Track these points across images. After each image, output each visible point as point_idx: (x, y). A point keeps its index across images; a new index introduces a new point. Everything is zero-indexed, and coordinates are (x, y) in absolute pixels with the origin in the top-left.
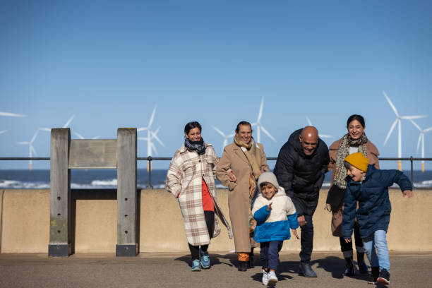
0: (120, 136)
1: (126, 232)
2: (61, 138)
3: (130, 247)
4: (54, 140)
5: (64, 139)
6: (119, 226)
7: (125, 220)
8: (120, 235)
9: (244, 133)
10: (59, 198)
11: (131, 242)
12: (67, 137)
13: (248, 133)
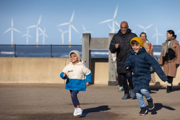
0: (110, 37)
1: (112, 76)
2: (86, 37)
3: (114, 82)
4: (84, 38)
5: (88, 38)
6: (110, 73)
7: (112, 71)
8: (110, 77)
9: (142, 37)
10: (85, 62)
11: (114, 80)
12: (88, 37)
13: (144, 37)
